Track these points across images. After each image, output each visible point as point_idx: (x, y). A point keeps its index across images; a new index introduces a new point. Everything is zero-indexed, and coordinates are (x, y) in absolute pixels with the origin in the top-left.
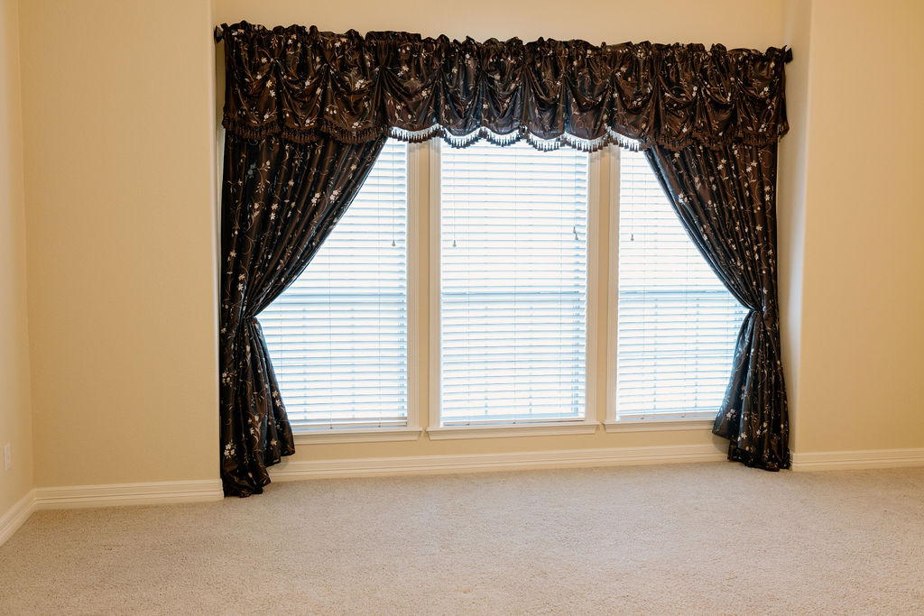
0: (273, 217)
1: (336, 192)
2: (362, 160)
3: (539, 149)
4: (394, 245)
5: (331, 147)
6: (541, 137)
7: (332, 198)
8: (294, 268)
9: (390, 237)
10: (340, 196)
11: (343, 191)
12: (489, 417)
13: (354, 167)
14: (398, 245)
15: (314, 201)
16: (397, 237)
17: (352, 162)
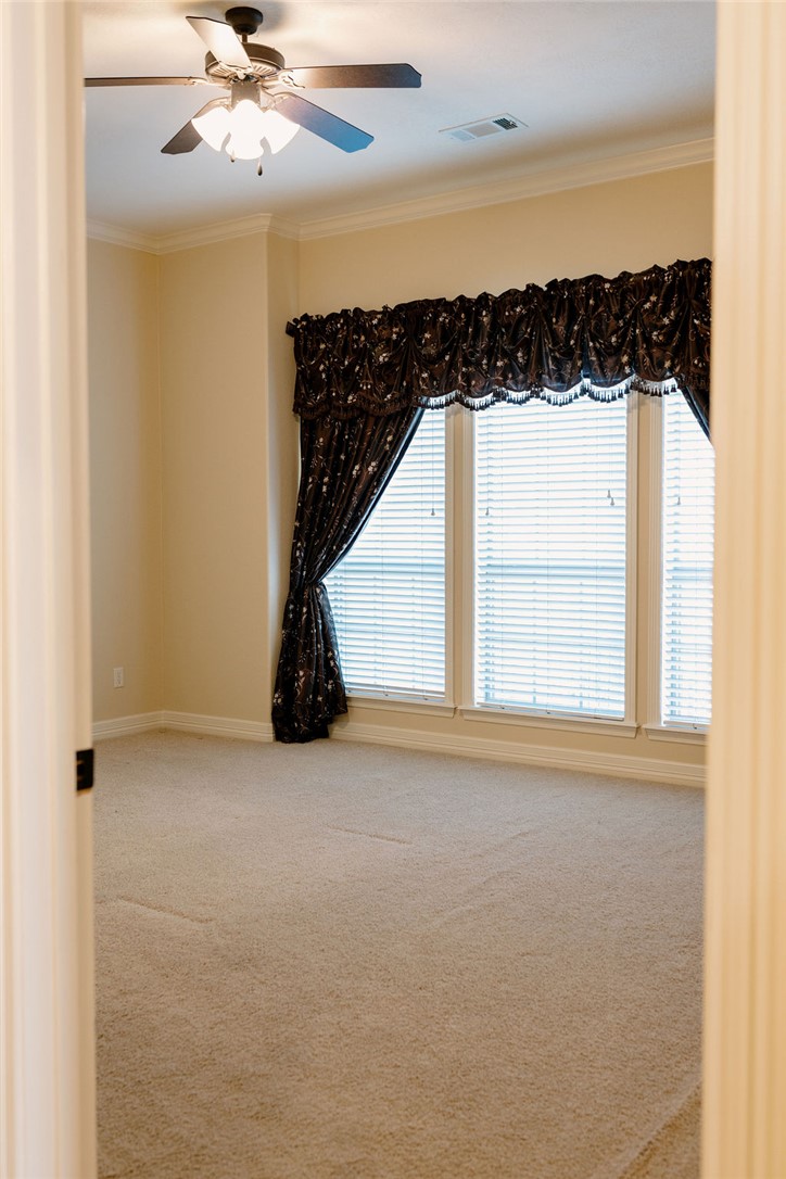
0: (325, 489)
1: (373, 464)
2: (397, 430)
3: (554, 404)
4: (433, 514)
5: (372, 420)
6: (556, 390)
7: (370, 469)
8: (343, 536)
9: (430, 506)
10: (378, 466)
11: (381, 463)
12: (538, 705)
13: (389, 438)
14: (437, 514)
15: (354, 473)
16: (436, 506)
17: (389, 434)
